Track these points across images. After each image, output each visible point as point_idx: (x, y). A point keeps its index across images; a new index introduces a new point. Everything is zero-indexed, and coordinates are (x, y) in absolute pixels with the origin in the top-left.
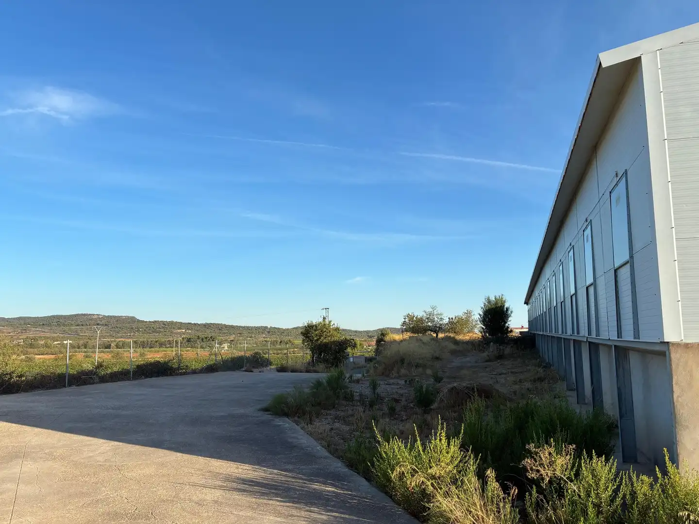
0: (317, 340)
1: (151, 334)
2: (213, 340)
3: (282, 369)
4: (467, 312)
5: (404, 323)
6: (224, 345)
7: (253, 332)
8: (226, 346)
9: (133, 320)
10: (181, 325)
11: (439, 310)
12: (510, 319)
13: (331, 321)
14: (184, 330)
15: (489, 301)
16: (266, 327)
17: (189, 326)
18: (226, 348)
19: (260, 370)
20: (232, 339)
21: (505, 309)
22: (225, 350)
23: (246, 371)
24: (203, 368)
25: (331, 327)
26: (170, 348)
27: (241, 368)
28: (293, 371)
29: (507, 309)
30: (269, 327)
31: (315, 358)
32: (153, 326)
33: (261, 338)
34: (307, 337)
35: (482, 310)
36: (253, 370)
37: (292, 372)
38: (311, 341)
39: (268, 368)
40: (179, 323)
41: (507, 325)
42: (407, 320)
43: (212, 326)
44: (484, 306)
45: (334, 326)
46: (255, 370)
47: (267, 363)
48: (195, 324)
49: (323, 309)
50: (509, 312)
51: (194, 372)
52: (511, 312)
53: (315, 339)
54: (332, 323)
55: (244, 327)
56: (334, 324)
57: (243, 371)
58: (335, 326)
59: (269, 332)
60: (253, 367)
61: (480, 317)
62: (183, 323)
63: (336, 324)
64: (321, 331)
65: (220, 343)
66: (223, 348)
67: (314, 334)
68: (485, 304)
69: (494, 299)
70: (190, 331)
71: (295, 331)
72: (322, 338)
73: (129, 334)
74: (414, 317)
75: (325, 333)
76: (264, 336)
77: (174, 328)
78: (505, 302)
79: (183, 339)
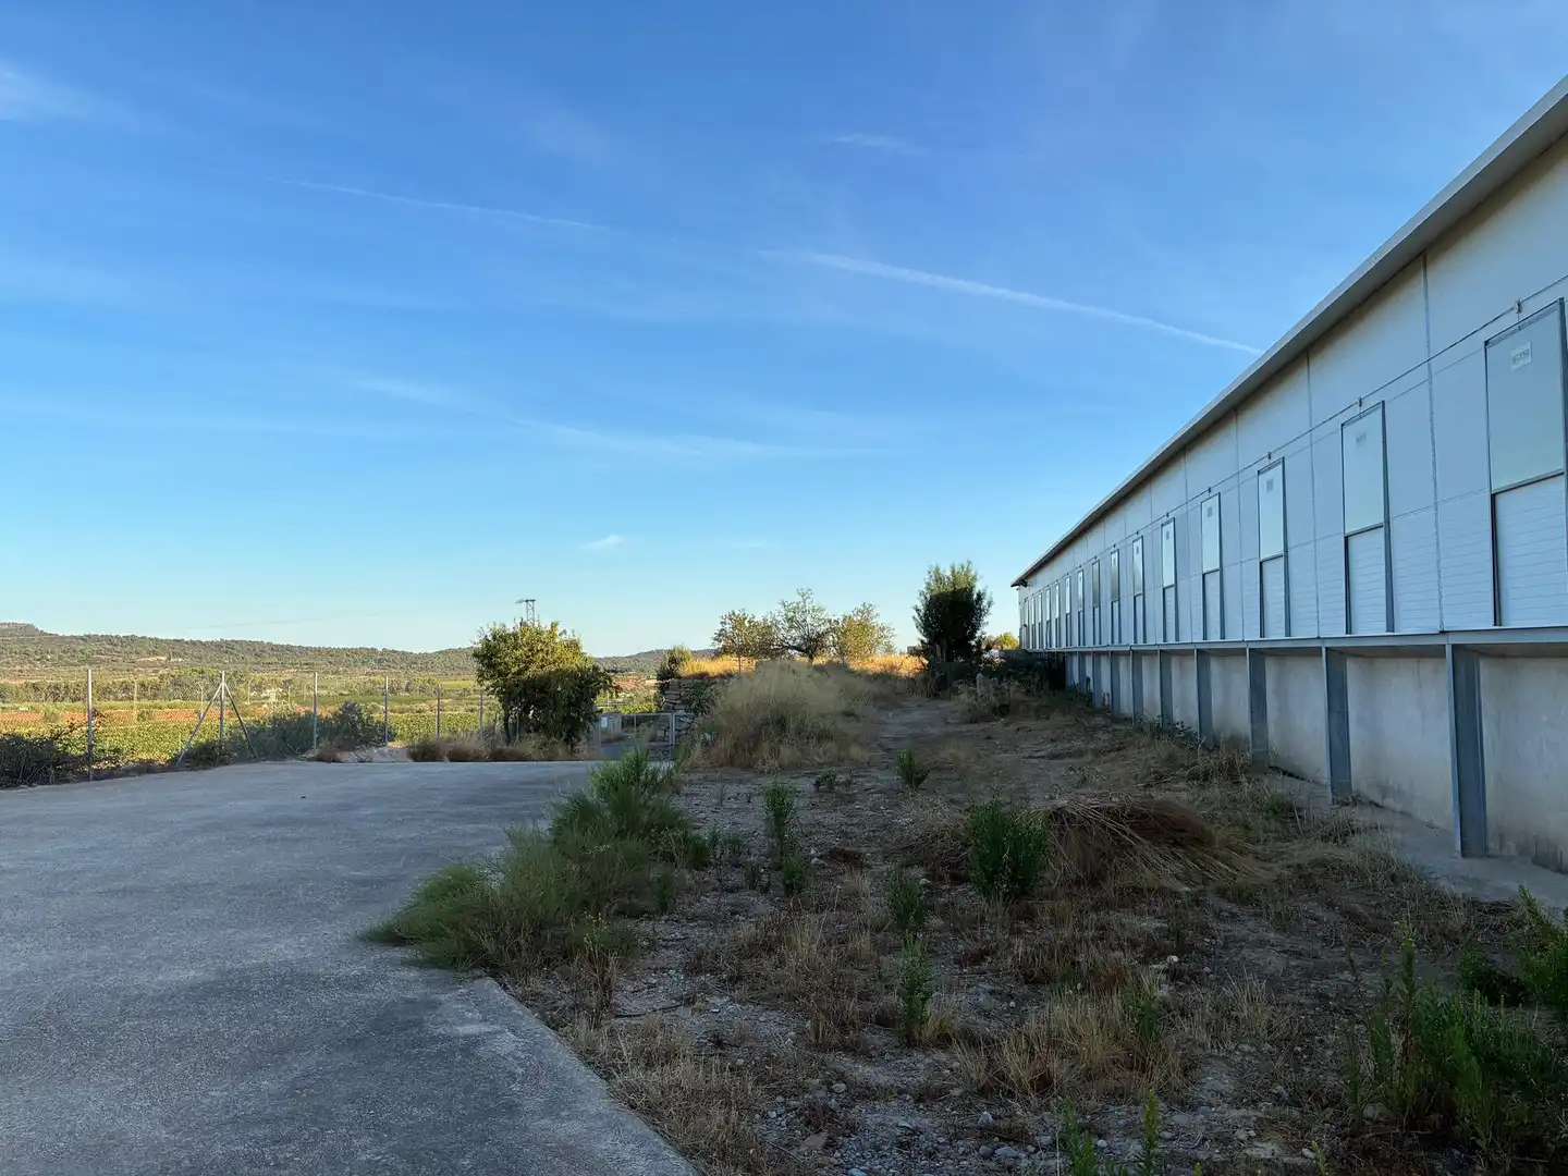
0: (519, 673)
1: (76, 669)
2: (240, 681)
3: (425, 753)
4: (862, 608)
5: (721, 635)
6: (268, 691)
7: (340, 662)
8: (272, 694)
9: (26, 632)
10: (157, 646)
11: (815, 601)
12: (985, 619)
13: (556, 624)
14: (164, 658)
15: (939, 579)
16: (374, 650)
17: (177, 647)
18: (273, 699)
19: (362, 755)
20: (289, 677)
21: (975, 597)
22: (269, 703)
23: (319, 759)
24: (177, 756)
25: (557, 640)
26: (127, 702)
27: (303, 751)
28: (458, 756)
29: (980, 597)
30: (380, 649)
31: (510, 720)
32: (82, 647)
33: (359, 678)
34: (491, 666)
35: (923, 598)
36: (339, 755)
37: (452, 760)
38: (500, 675)
39: (386, 750)
40: (150, 639)
41: (978, 634)
42: (727, 626)
43: (236, 646)
44: (928, 588)
45: (563, 636)
46: (345, 756)
47: (378, 735)
48: (193, 643)
49: (520, 602)
50: (985, 603)
51: (147, 768)
52: (989, 604)
53: (513, 670)
54: (559, 629)
55: (318, 651)
56: (565, 632)
57: (310, 760)
58: (569, 636)
59: (380, 661)
60: (342, 748)
61: (916, 615)
62: (162, 641)
63: (569, 633)
64: (530, 650)
65: (259, 687)
66: (267, 698)
67: (510, 658)
68: (928, 584)
69: (948, 573)
70: (180, 660)
71: (442, 659)
72: (533, 668)
73: (18, 668)
74: (745, 619)
75: (540, 655)
76: (369, 670)
77: (137, 653)
78: (974, 578)
79: (161, 677)
